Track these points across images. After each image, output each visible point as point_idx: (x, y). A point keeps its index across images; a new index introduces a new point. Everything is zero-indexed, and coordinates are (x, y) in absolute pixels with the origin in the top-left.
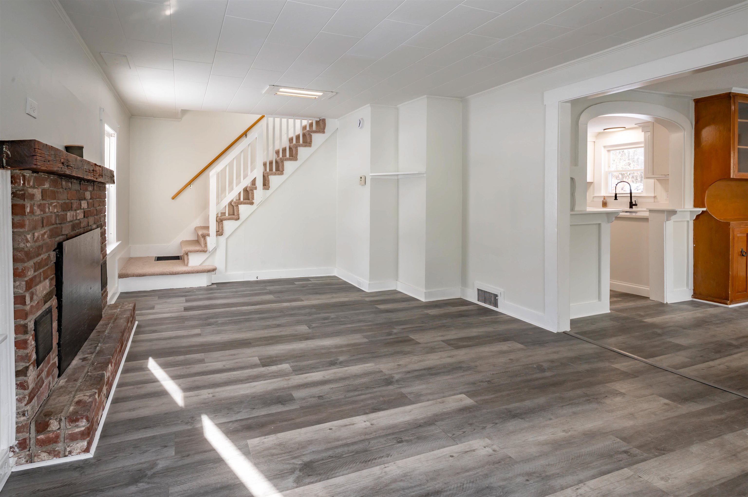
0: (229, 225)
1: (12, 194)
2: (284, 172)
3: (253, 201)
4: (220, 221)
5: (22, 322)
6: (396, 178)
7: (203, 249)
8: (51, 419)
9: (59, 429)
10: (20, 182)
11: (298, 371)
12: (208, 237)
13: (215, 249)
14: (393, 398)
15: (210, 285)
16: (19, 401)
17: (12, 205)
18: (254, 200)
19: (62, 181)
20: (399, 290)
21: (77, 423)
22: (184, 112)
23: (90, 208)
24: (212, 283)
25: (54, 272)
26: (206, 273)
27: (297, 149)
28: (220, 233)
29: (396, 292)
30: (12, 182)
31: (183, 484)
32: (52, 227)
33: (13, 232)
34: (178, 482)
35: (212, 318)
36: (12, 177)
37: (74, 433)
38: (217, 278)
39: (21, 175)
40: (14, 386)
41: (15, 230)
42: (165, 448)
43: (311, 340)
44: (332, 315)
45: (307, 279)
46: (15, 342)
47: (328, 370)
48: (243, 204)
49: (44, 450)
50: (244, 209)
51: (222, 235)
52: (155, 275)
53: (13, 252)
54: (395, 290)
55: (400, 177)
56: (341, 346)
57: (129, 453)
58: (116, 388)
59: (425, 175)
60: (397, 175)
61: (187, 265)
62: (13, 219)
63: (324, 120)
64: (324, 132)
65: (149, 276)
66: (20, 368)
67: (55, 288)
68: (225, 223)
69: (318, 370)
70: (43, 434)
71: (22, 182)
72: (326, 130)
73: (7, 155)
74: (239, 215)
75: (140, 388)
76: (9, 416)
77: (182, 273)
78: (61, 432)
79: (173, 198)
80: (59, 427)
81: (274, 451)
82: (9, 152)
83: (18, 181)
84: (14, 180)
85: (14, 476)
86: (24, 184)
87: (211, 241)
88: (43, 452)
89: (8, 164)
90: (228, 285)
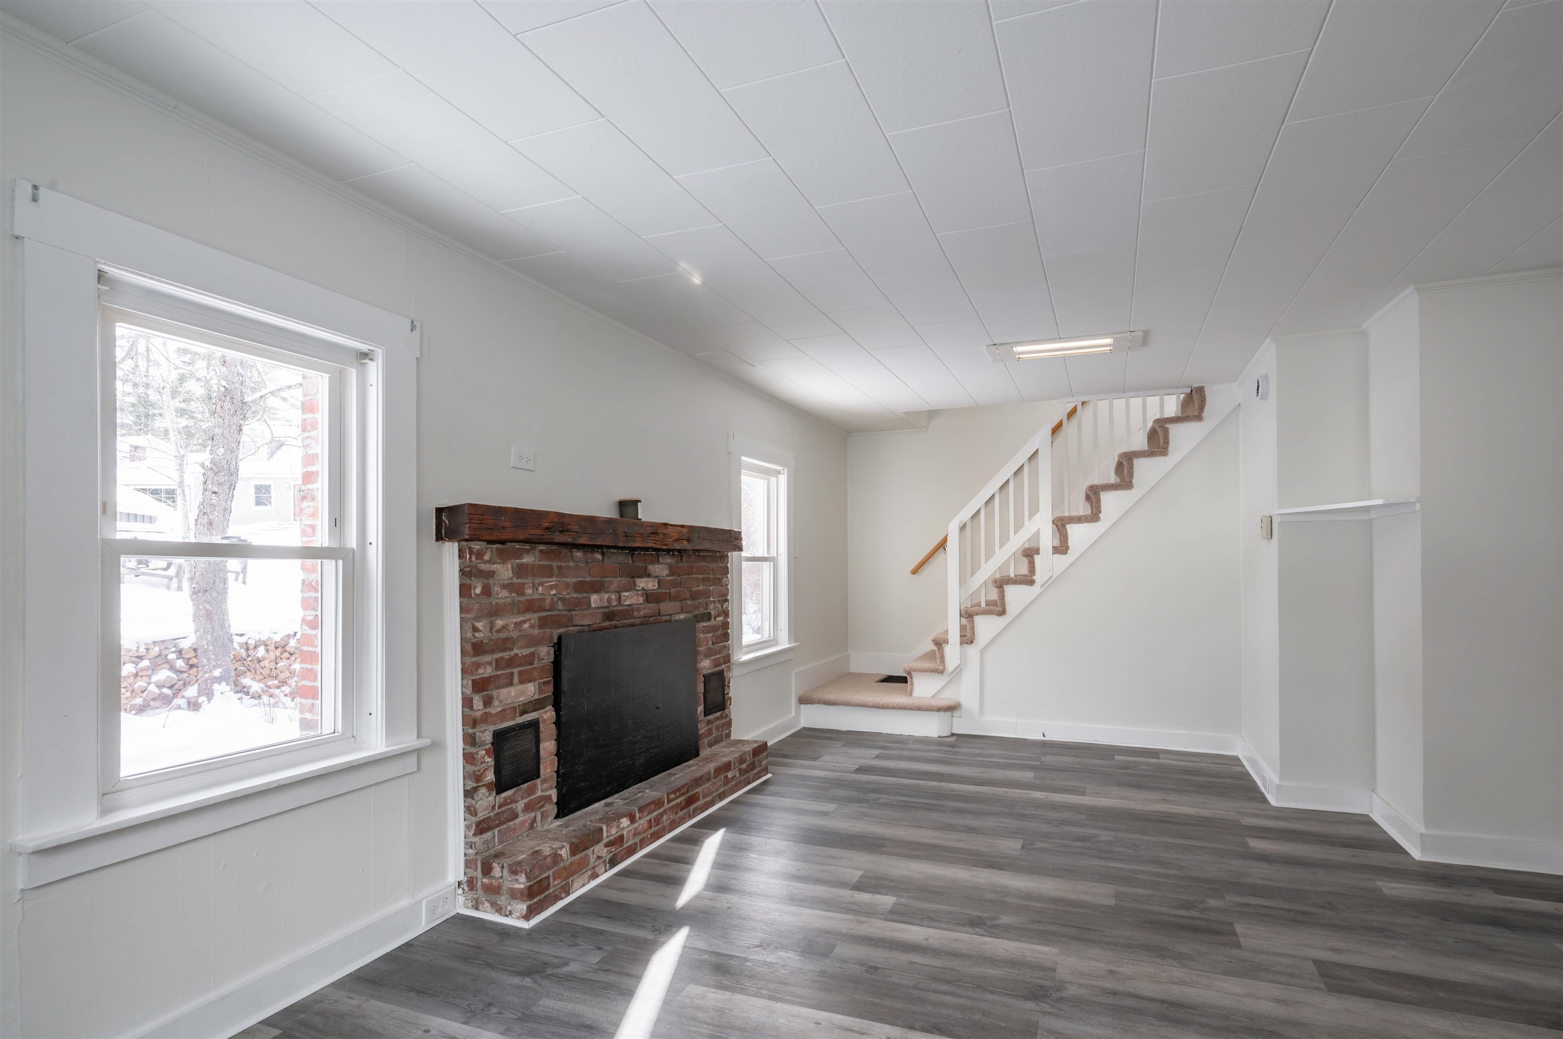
0: (986, 626)
1: (460, 571)
2: (1100, 515)
3: (1034, 577)
4: (968, 615)
5: (471, 731)
6: (1364, 517)
7: (936, 667)
8: (494, 862)
9: (501, 877)
10: (467, 556)
11: (899, 915)
12: (946, 645)
13: (959, 670)
14: (1003, 1025)
15: (944, 737)
16: (468, 827)
17: (460, 586)
18: (1035, 575)
19: (572, 552)
20: (1376, 817)
21: (517, 877)
22: (932, 414)
23: (670, 589)
24: (952, 734)
25: (552, 675)
26: (936, 713)
27: (1133, 464)
28: (967, 638)
29: (1366, 821)
30: (459, 557)
31: (560, 1000)
32: (544, 614)
33: (461, 618)
34: (559, 996)
35: (874, 791)
36: (460, 551)
37: (514, 888)
38: (961, 726)
39: (467, 548)
40: (462, 809)
41: (463, 616)
42: (598, 949)
43: (998, 871)
44: (1106, 836)
45: (1154, 753)
46: (463, 754)
47: (951, 931)
48: (1012, 584)
49: (488, 899)
50: (1015, 595)
51: (972, 642)
52: (850, 706)
53: (461, 643)
54: (1367, 816)
55: (1373, 514)
56: (1039, 898)
57: (559, 939)
58: (641, 857)
59: (1418, 506)
60: (1367, 509)
61: (911, 694)
62: (461, 603)
63: (1200, 390)
64: (1199, 418)
65: (843, 706)
66: (468, 788)
67: (553, 697)
68: (979, 620)
69: (936, 924)
70: (487, 878)
71: (468, 557)
72: (1205, 414)
73: (446, 524)
74: (1004, 606)
75: (665, 865)
76: (456, 843)
77: (893, 708)
78: (503, 882)
79: (915, 572)
80: (501, 875)
81: (700, 1015)
82: (447, 521)
83: (465, 555)
84: (461, 555)
85: (459, 920)
86: (470, 558)
87: (952, 652)
88: (486, 900)
89: (446, 537)
90: (978, 741)
